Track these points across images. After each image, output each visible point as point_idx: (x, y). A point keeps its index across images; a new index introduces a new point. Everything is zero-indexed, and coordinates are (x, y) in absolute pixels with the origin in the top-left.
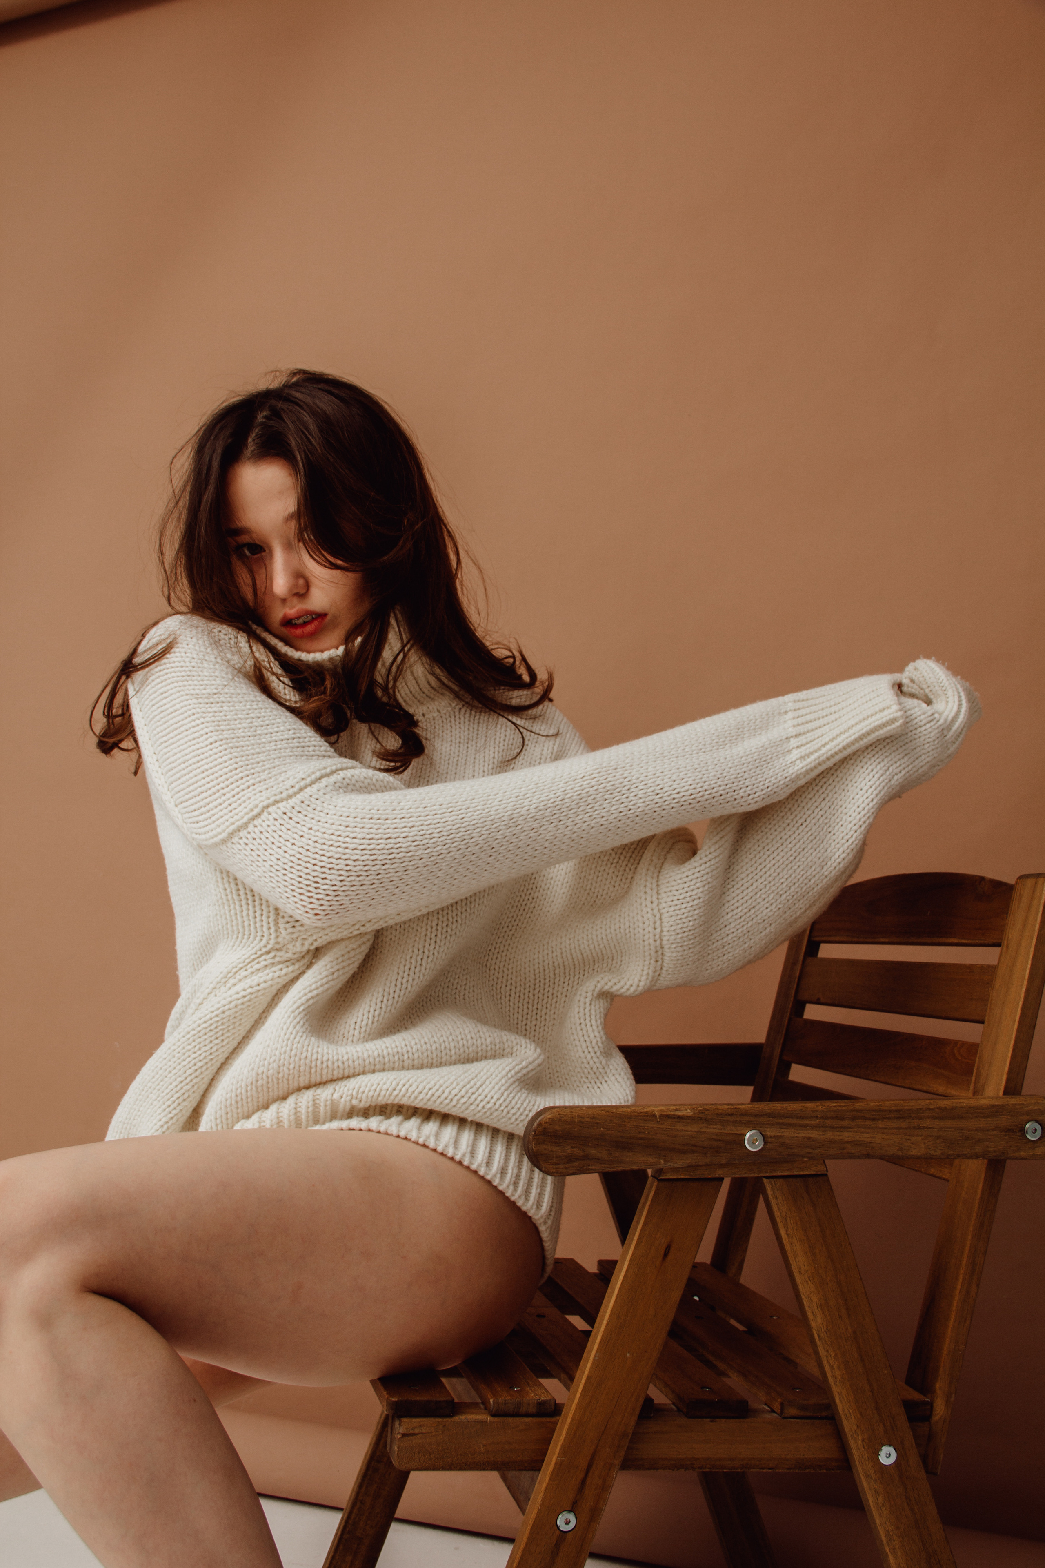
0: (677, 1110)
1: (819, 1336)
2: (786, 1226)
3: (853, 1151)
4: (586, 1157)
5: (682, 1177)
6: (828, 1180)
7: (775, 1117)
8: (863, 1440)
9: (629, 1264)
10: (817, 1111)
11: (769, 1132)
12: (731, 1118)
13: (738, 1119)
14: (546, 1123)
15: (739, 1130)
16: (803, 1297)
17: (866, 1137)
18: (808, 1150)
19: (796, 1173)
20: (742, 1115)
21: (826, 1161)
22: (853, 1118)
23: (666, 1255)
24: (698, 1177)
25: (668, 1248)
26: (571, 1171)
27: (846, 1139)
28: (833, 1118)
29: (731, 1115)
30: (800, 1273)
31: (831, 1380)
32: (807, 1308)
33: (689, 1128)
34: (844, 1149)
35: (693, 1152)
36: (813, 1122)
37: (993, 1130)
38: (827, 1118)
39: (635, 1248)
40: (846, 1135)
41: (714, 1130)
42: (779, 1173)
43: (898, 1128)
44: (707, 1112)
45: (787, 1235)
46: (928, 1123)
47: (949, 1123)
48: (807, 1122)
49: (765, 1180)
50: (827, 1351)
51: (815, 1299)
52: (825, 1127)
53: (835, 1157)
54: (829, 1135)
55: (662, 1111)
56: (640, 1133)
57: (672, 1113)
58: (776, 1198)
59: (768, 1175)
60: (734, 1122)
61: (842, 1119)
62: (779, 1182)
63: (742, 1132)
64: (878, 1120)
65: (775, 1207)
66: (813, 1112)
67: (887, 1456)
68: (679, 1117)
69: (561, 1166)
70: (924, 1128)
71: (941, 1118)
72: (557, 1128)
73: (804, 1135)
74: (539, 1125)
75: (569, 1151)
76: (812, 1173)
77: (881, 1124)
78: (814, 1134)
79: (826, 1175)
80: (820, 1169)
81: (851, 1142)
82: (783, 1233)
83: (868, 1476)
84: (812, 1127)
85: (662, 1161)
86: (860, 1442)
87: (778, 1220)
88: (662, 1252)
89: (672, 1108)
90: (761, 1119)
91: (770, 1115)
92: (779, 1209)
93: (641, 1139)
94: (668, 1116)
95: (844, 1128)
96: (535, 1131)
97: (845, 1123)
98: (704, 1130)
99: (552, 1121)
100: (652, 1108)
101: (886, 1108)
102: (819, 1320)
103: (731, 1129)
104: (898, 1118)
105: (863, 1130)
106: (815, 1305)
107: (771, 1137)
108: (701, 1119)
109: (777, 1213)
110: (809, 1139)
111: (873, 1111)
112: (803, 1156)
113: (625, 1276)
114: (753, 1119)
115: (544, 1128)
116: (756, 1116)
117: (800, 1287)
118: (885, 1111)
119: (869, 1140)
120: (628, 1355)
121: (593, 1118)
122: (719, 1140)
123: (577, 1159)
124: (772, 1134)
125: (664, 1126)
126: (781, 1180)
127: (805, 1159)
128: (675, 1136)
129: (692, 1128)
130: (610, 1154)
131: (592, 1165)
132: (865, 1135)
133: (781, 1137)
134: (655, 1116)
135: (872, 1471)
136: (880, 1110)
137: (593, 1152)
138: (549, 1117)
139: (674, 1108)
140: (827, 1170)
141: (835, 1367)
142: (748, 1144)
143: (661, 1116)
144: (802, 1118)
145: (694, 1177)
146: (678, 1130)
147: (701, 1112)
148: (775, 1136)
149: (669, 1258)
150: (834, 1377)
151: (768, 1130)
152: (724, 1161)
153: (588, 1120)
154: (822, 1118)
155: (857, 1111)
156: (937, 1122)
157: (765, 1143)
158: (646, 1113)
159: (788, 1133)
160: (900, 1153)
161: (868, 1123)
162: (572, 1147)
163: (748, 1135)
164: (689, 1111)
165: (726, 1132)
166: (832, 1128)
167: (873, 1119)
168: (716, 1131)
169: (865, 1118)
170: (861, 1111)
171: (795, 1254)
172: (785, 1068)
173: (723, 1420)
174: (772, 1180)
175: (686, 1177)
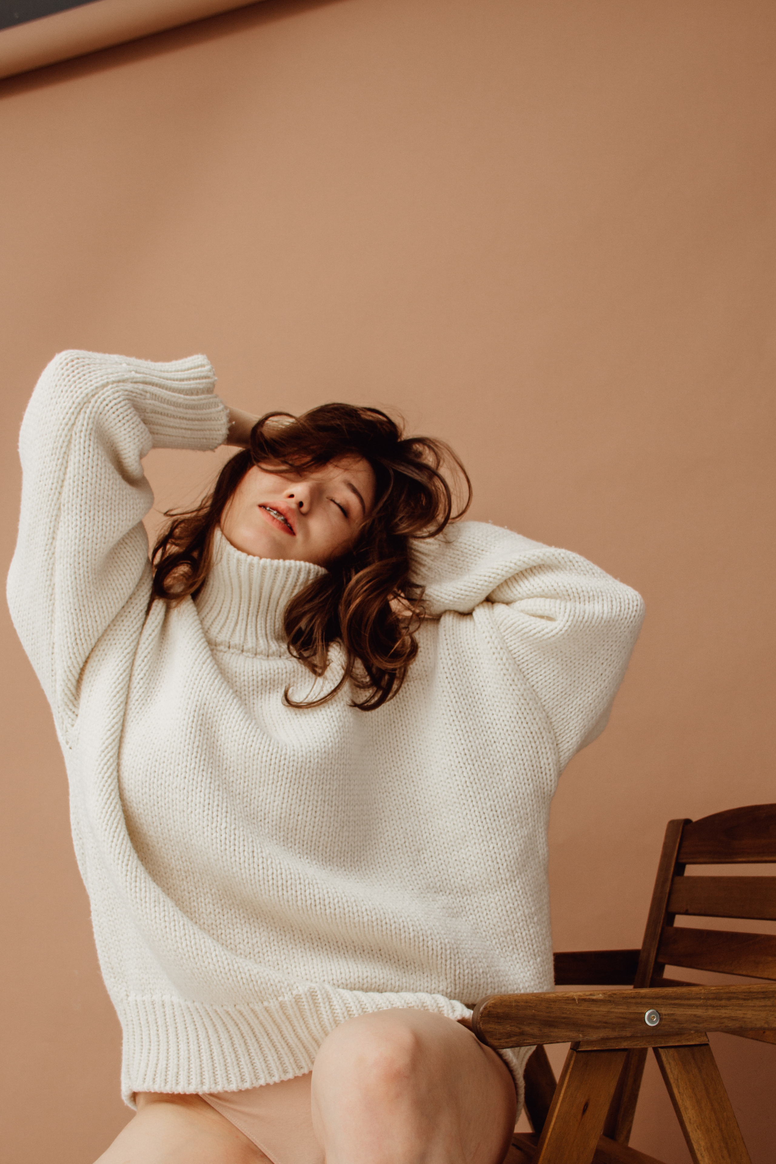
0: (591, 995)
2: (678, 1087)
3: (730, 1025)
4: (522, 1033)
5: (595, 1049)
6: (710, 1049)
7: (668, 999)
9: (557, 1119)
10: (701, 993)
11: (663, 1011)
12: (634, 1001)
13: (639, 1001)
14: (490, 1007)
15: (640, 1010)
16: (693, 1142)
17: (739, 1013)
18: (696, 1025)
19: (684, 1043)
20: (642, 997)
21: (708, 1033)
22: (729, 999)
23: (584, 1111)
24: (607, 1048)
25: (586, 1105)
26: (511, 1045)
27: (724, 1015)
28: (713, 999)
29: (634, 998)
30: (690, 1123)
32: (696, 1151)
33: (601, 1009)
34: (722, 1023)
35: (605, 1028)
36: (698, 1002)
38: (708, 999)
39: (560, 1106)
40: (724, 1013)
41: (621, 1010)
42: (671, 1044)
43: (765, 1006)
44: (615, 996)
45: (679, 1093)
48: (693, 1002)
49: (660, 1050)
51: (702, 1143)
52: (707, 1006)
53: (715, 1030)
54: (711, 1012)
55: (580, 996)
56: (563, 1013)
57: (588, 997)
58: (669, 1063)
59: (662, 1045)
60: (636, 1003)
61: (721, 999)
62: (672, 1051)
63: (643, 1011)
64: (748, 1000)
65: (668, 1071)
66: (697, 994)
68: (593, 1000)
69: (502, 1041)
72: (499, 1011)
73: (690, 1013)
74: (485, 1008)
75: (508, 1028)
76: (697, 1043)
77: (750, 1003)
78: (699, 1012)
79: (707, 1045)
80: (702, 1040)
81: (727, 1018)
82: (675, 1091)
84: (697, 1006)
85: (581, 1035)
87: (672, 1081)
88: (582, 1108)
89: (587, 993)
90: (657, 1001)
91: (664, 997)
92: (672, 1072)
93: (564, 1018)
94: (585, 1000)
95: (722, 1007)
96: (482, 1013)
97: (723, 1002)
98: (613, 1010)
99: (494, 1006)
100: (572, 994)
101: (755, 990)
103: (634, 1009)
104: (764, 998)
105: (737, 1008)
106: (702, 1148)
107: (665, 1015)
108: (610, 1001)
109: (670, 1076)
110: (695, 1015)
111: (744, 992)
112: (691, 1030)
113: (553, 1129)
114: (651, 1000)
115: (489, 1011)
116: (653, 998)
117: (691, 1134)
118: (754, 992)
119: (742, 1016)
121: (527, 1002)
122: (625, 1018)
123: (515, 1035)
124: (667, 1012)
125: (581, 1008)
126: (673, 1049)
127: (692, 1032)
128: (590, 1016)
129: (604, 1009)
130: (541, 1030)
131: (527, 1039)
132: (739, 1012)
133: (673, 1014)
134: (574, 1000)
136: (750, 992)
137: (527, 1029)
138: (493, 1002)
139: (589, 993)
140: (708, 1041)
142: (649, 1020)
143: (579, 999)
144: (689, 999)
145: (605, 1048)
146: (592, 1011)
147: (610, 996)
148: (668, 1014)
149: (588, 1113)
151: (663, 1009)
152: (629, 1034)
153: (523, 1004)
154: (704, 999)
155: (732, 993)
157: (661, 1019)
158: (568, 997)
159: (679, 1012)
160: (766, 1026)
161: (741, 1002)
162: (511, 1026)
163: (647, 1014)
164: (601, 995)
165: (630, 1011)
166: (713, 1006)
167: (745, 999)
168: (623, 1011)
169: (738, 998)
170: (734, 993)
171: (686, 1108)
172: (659, 968)
174: (665, 1050)
175: (599, 1049)
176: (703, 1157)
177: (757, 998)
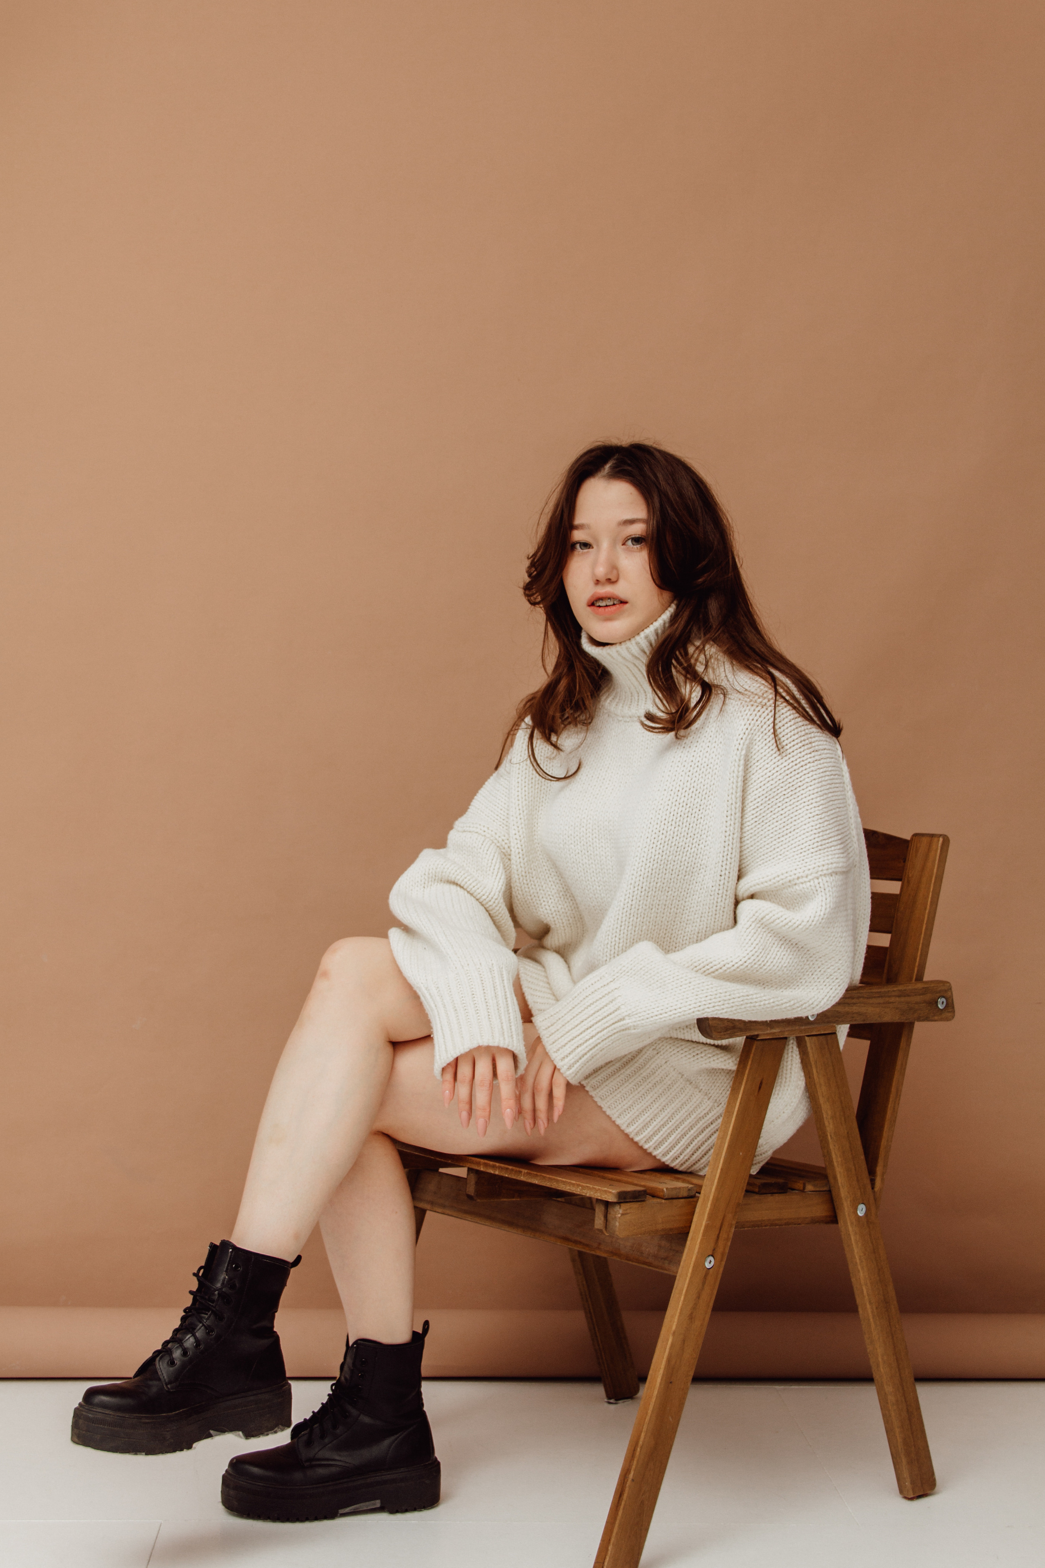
1: (831, 1136)
2: (816, 1068)
4: (733, 1029)
5: (768, 1037)
6: (837, 1036)
8: (850, 1201)
17: (863, 1009)
19: (822, 1033)
21: (839, 1024)
23: (760, 1088)
25: (761, 1083)
27: (854, 1011)
31: (835, 1164)
37: (923, 1003)
39: (745, 1084)
43: (880, 1003)
45: (817, 1072)
46: (892, 999)
47: (903, 999)
49: (806, 1038)
50: (835, 1146)
51: (829, 1113)
58: (813, 1049)
59: (809, 1034)
62: (815, 1039)
64: (870, 998)
65: (811, 1055)
67: (861, 1211)
70: (891, 1003)
71: (899, 996)
76: (830, 1032)
77: (871, 1001)
79: (836, 1033)
80: (834, 1030)
81: (857, 1013)
83: (852, 1223)
86: (849, 1202)
87: (814, 1063)
88: (758, 1087)
92: (813, 1056)
95: (854, 1004)
97: (854, 1001)
102: (831, 1126)
104: (879, 997)
105: (862, 1005)
106: (829, 1116)
110: (837, 1011)
113: (740, 1103)
117: (822, 1105)
119: (865, 1011)
120: (741, 1154)
123: (730, 1029)
135: (854, 1221)
141: (838, 1155)
145: (774, 1037)
149: (762, 1090)
150: (837, 1162)
156: (897, 999)
161: (865, 1000)
166: (848, 1004)
167: (867, 998)
169: (863, 997)
171: (820, 1084)
173: (777, 1195)
174: (811, 1038)
175: (771, 1037)
176: (829, 1124)
177: (874, 997)
